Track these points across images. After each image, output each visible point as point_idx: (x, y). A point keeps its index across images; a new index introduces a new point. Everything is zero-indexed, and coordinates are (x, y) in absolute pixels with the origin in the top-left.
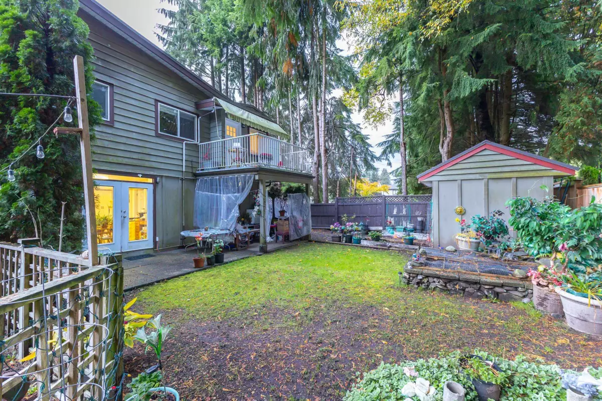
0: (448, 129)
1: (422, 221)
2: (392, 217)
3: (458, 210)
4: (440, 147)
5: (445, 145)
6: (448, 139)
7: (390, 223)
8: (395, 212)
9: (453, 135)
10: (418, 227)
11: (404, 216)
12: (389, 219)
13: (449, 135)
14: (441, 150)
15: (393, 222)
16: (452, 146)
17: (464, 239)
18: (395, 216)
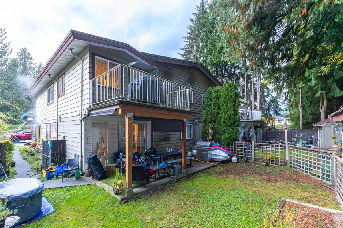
0: (325, 102)
1: (311, 140)
2: (295, 138)
3: (333, 137)
4: (320, 109)
5: (323, 108)
6: (325, 106)
7: (294, 140)
8: (296, 136)
9: (327, 104)
10: (309, 142)
11: (301, 138)
12: (293, 138)
13: (325, 104)
14: (320, 110)
15: (295, 140)
16: (327, 109)
17: (336, 147)
18: (296, 138)
